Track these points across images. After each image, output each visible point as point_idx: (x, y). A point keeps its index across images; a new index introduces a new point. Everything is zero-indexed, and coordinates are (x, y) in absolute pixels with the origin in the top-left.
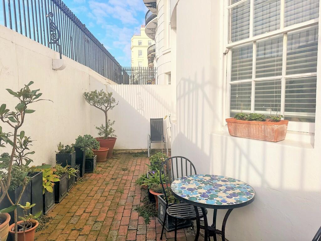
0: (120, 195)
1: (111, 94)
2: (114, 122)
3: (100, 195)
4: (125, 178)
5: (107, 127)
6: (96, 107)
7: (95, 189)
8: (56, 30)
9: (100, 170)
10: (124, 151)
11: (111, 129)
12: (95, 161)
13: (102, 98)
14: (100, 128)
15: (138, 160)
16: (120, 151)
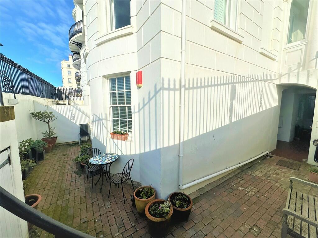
0: (64, 168)
1: (52, 112)
2: (55, 128)
3: (52, 171)
4: (66, 159)
5: (50, 131)
6: (41, 121)
7: (48, 168)
8: (10, 82)
9: (48, 158)
10: (63, 144)
11: (53, 132)
12: (44, 153)
13: (45, 115)
14: (45, 133)
15: (73, 148)
16: (60, 144)
